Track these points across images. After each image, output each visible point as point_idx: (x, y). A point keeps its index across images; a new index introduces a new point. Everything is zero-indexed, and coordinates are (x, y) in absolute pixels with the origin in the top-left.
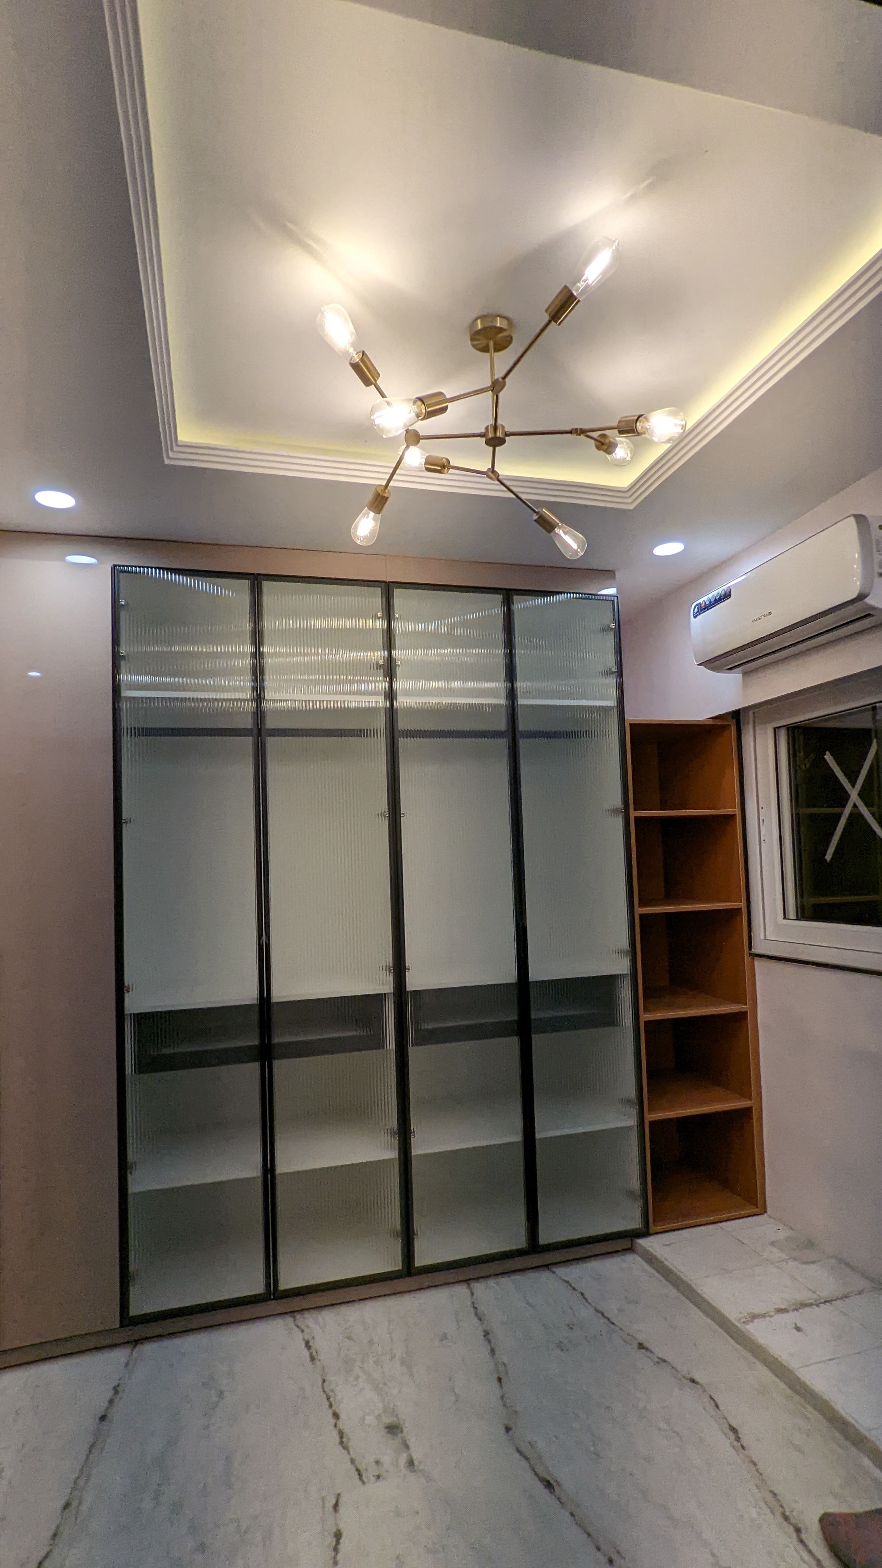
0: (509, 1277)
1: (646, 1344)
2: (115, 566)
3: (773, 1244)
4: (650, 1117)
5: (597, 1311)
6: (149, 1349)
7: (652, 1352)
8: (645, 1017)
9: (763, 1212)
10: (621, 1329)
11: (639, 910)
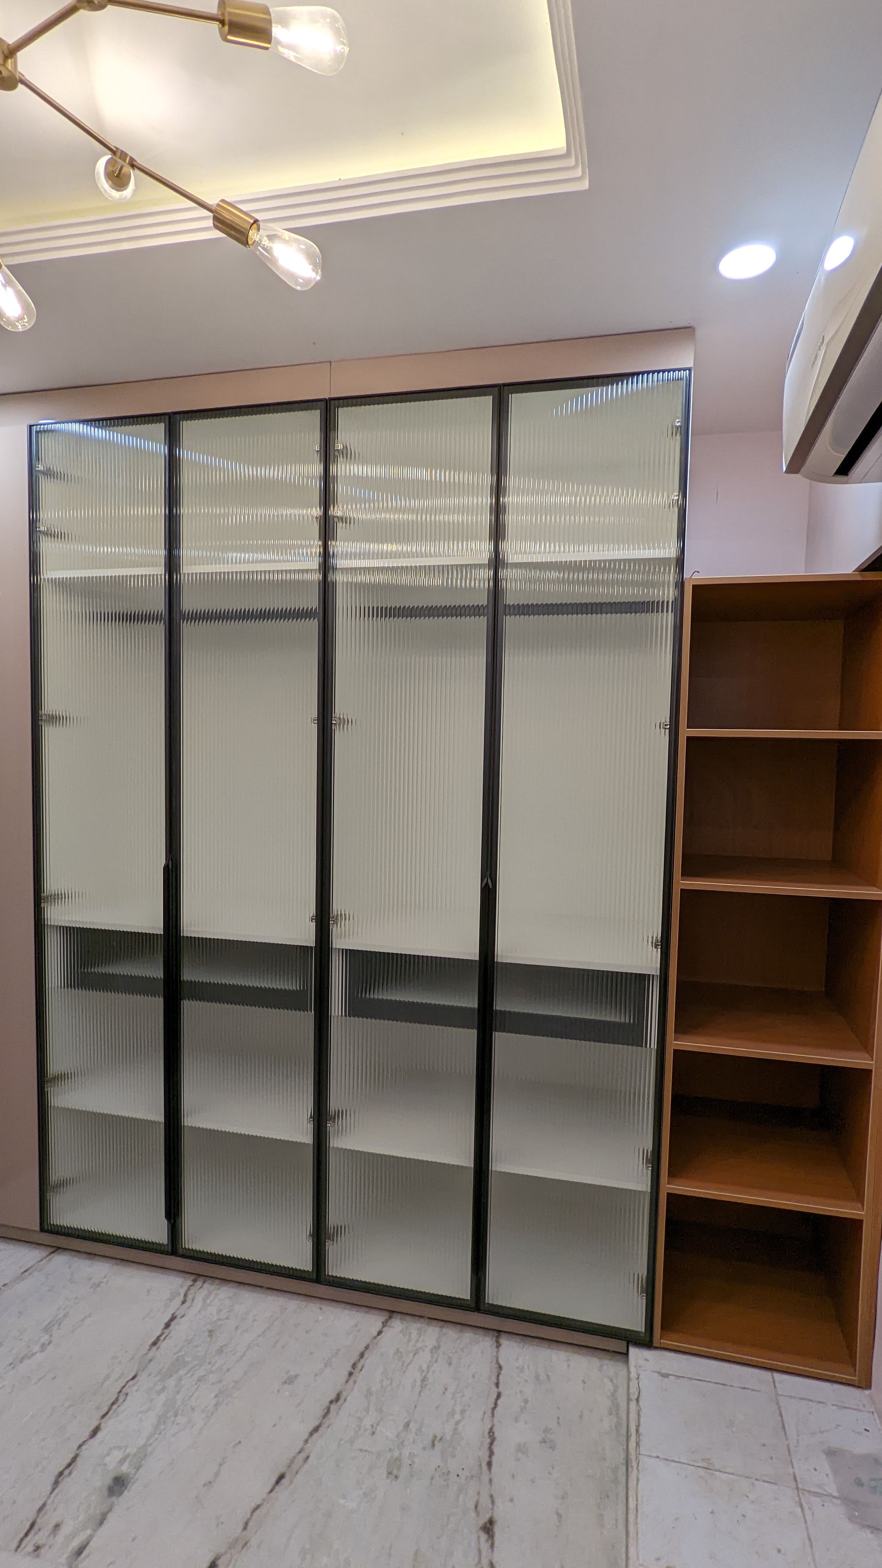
0: (442, 1327)
1: (497, 1529)
2: (31, 426)
3: (831, 1453)
4: (668, 1187)
5: (491, 1431)
6: (60, 1260)
7: (492, 1546)
8: (675, 1043)
9: (864, 1386)
10: (491, 1481)
11: (681, 883)
